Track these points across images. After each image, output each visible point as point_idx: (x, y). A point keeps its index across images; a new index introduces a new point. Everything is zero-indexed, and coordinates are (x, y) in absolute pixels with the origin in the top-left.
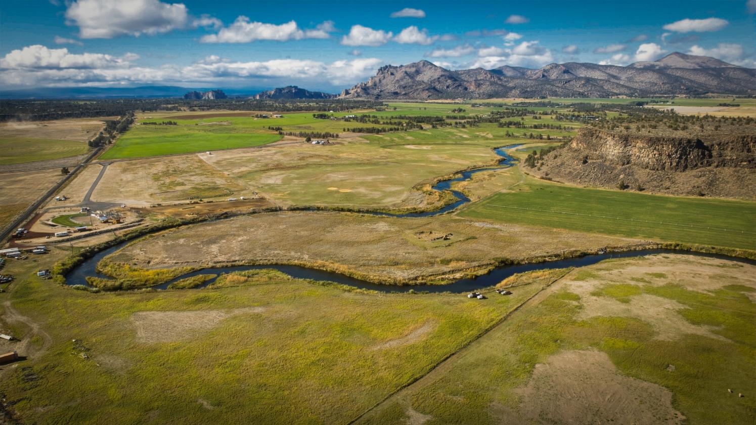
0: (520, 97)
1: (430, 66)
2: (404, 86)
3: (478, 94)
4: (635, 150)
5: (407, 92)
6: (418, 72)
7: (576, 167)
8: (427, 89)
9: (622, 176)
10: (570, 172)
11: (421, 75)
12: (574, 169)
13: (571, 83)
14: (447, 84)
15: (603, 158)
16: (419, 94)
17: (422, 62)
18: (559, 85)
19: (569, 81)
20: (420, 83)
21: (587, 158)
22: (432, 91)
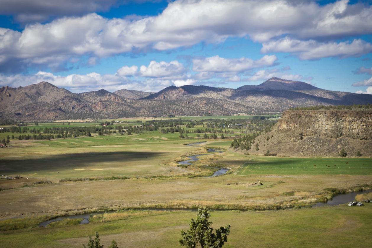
0: (149, 116)
1: (51, 88)
2: (27, 107)
3: (107, 114)
4: (346, 123)
5: (31, 113)
6: (38, 94)
7: (294, 143)
8: (53, 110)
9: (339, 146)
10: (290, 148)
11: (43, 97)
12: (293, 145)
13: (194, 103)
14: (72, 105)
15: (317, 133)
16: (44, 114)
17: (42, 84)
18: (183, 105)
19: (192, 101)
20: (44, 104)
21: (302, 135)
22: (58, 111)
